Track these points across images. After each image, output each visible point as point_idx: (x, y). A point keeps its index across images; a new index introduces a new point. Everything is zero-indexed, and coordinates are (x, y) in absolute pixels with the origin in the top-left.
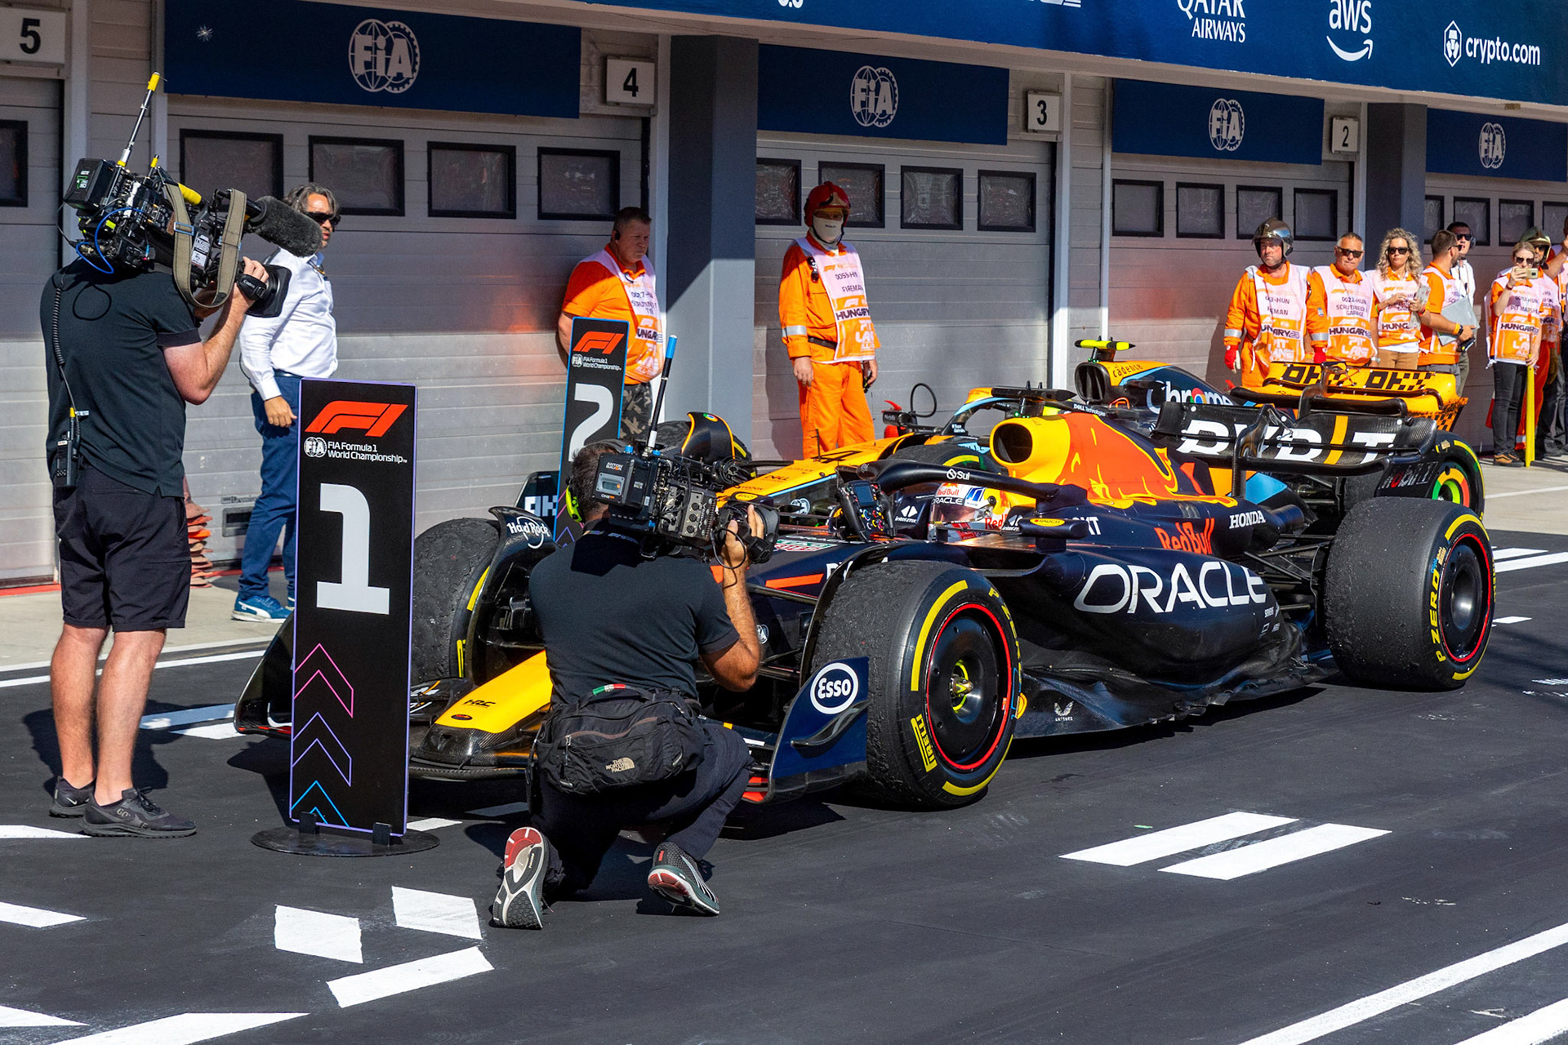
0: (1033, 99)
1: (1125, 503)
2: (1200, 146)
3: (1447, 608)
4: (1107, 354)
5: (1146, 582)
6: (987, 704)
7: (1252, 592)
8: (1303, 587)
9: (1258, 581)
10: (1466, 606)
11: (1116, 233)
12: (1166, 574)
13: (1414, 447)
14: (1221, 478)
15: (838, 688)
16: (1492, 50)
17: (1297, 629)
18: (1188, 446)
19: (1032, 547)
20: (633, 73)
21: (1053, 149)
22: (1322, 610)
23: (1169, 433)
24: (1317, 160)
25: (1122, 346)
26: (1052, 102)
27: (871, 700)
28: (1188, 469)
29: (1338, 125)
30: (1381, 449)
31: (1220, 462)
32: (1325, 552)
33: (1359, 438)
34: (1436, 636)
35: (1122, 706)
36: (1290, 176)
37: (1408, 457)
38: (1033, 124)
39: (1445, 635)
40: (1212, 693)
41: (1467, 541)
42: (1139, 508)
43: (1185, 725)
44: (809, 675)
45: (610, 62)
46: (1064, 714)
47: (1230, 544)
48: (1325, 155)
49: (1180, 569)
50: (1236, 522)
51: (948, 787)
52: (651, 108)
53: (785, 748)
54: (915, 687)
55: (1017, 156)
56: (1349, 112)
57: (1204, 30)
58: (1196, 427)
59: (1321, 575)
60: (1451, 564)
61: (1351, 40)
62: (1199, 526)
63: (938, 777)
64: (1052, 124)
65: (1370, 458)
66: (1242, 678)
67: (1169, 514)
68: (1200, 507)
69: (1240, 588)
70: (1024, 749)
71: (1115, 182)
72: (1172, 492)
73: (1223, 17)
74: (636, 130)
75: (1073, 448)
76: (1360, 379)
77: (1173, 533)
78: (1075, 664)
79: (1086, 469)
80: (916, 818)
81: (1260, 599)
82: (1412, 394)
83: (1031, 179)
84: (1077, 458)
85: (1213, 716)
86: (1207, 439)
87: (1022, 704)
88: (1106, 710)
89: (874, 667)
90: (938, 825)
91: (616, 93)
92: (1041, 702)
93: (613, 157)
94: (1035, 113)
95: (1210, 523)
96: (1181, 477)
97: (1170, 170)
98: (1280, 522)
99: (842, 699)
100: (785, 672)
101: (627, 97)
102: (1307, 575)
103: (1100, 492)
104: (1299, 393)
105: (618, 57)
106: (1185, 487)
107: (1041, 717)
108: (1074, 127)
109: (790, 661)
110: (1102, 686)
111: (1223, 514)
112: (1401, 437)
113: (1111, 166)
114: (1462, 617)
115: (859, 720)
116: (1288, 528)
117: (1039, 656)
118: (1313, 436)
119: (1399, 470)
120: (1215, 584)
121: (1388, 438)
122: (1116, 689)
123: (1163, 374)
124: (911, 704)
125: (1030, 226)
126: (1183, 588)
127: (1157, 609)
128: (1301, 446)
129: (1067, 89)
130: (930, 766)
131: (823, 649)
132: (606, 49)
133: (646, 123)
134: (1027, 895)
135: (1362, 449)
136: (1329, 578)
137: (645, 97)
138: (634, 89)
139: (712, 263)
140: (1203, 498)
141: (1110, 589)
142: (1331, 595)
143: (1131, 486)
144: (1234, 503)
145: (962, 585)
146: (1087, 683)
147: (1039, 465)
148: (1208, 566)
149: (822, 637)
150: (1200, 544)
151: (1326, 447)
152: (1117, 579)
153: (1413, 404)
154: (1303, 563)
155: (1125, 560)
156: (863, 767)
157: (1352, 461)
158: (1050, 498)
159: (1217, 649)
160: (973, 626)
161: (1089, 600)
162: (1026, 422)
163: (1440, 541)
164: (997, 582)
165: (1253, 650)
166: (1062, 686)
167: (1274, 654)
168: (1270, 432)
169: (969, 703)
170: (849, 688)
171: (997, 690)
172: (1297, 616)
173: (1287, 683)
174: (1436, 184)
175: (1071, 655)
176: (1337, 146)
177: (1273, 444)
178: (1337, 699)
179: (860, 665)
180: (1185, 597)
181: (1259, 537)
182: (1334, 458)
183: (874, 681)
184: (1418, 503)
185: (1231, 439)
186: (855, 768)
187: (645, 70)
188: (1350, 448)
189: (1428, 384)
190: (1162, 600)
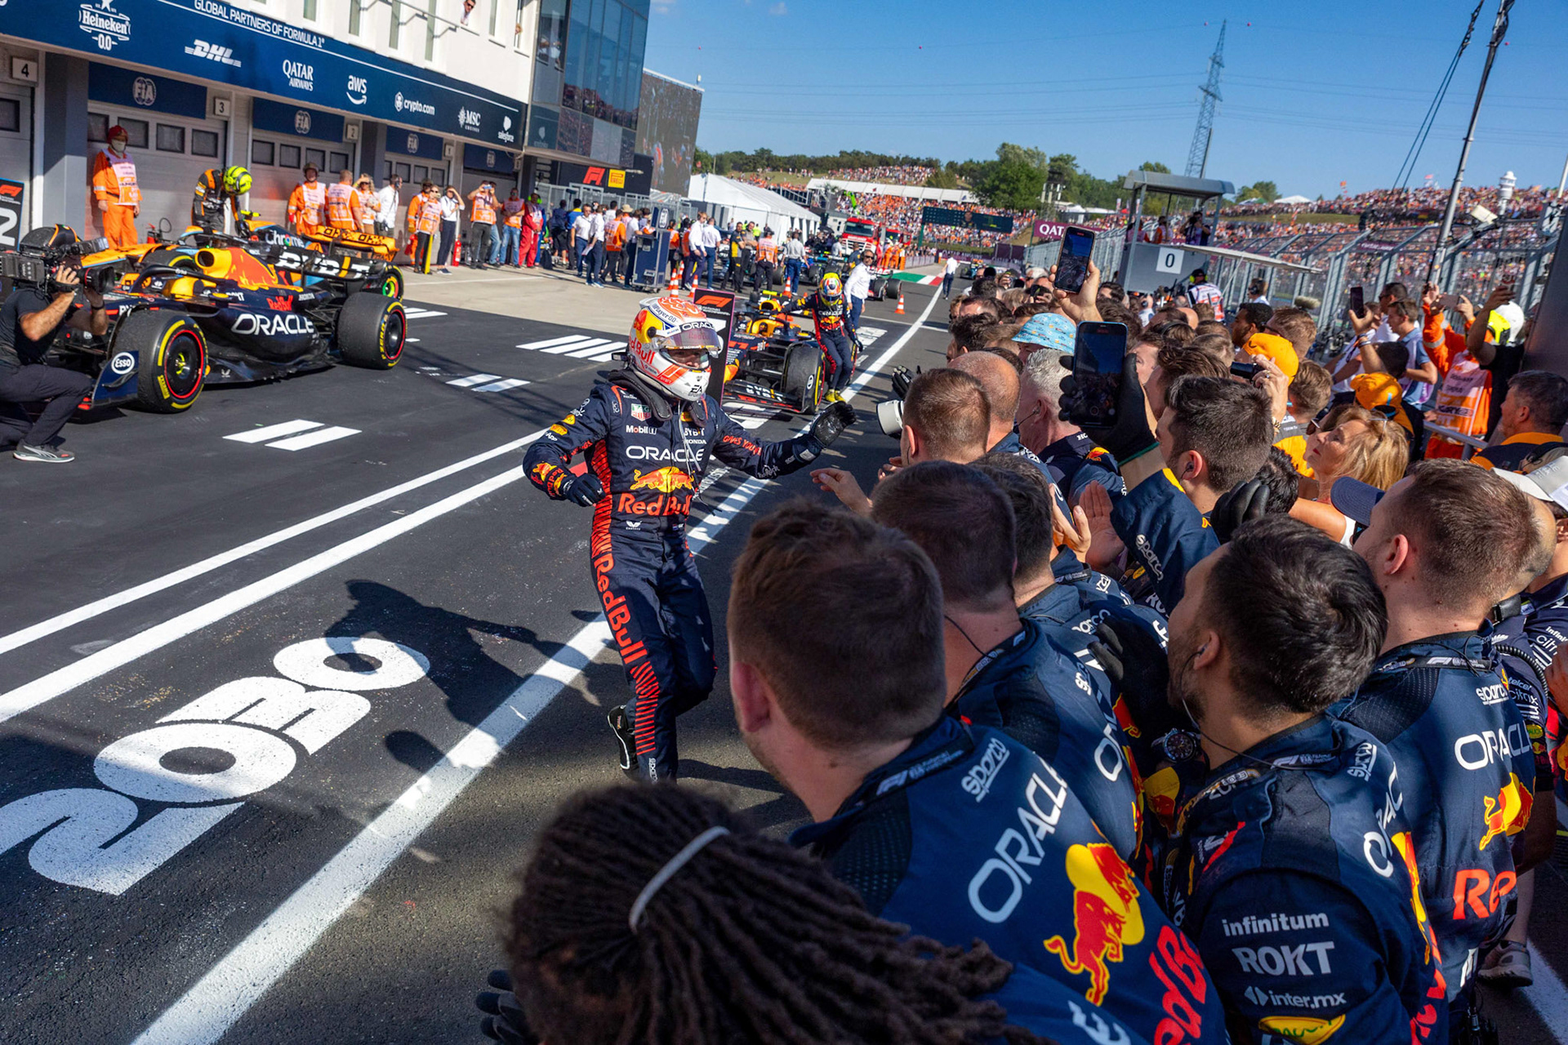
0: (218, 101)
1: (255, 288)
2: (290, 129)
3: (387, 337)
4: (249, 217)
5: (263, 322)
6: (193, 372)
7: (308, 328)
8: (329, 325)
9: (310, 323)
10: (395, 338)
11: (253, 162)
12: (272, 319)
13: (377, 273)
14: (296, 277)
15: (124, 363)
16: (415, 106)
17: (326, 342)
18: (282, 263)
19: (213, 304)
20: (26, 66)
21: (226, 124)
22: (336, 335)
23: (274, 256)
24: (339, 140)
25: (255, 215)
26: (226, 103)
27: (140, 368)
28: (282, 274)
29: (350, 127)
30: (363, 272)
31: (297, 271)
32: (339, 312)
33: (354, 267)
34: (382, 349)
35: (253, 372)
36: (329, 147)
37: (374, 277)
38: (217, 112)
39: (386, 348)
40: (290, 367)
41: (397, 313)
42: (261, 290)
43: (277, 380)
44: (111, 357)
45: (15, 60)
46: (226, 374)
47: (299, 308)
48: (344, 139)
49: (277, 318)
50: (302, 298)
51: (174, 405)
52: (36, 83)
53: (100, 386)
54: (160, 364)
55: (210, 124)
56: (355, 123)
57: (294, 83)
58: (286, 255)
59: (336, 321)
60: (389, 321)
61: (358, 96)
62: (286, 299)
63: (170, 401)
64: (226, 113)
65: (358, 276)
66: (303, 361)
67: (273, 293)
68: (287, 291)
69: (303, 326)
70: (209, 387)
71: (254, 141)
72: (275, 283)
73: (303, 79)
74: (28, 93)
75: (233, 263)
76: (356, 236)
77: (274, 301)
78: (231, 353)
79: (238, 272)
80: (160, 417)
81: (311, 331)
82: (376, 245)
83: (216, 135)
84: (234, 267)
85: (289, 376)
86: (291, 261)
87: (208, 370)
88: (245, 373)
89: (141, 354)
90: (170, 421)
91: (17, 74)
92: (216, 369)
93: (17, 104)
94: (218, 107)
95: (291, 298)
96: (279, 277)
97: (278, 138)
98: (320, 298)
99: (127, 368)
100: (101, 352)
101: (23, 77)
102: (331, 320)
103: (244, 282)
104: (330, 240)
105: (18, 57)
106: (281, 281)
107: (216, 375)
108: (236, 116)
109: (103, 347)
110: (242, 363)
111: (296, 294)
112: (372, 268)
113: (252, 133)
114: (393, 341)
115: (133, 377)
116: (323, 300)
117: (215, 349)
118: (335, 264)
119: (370, 281)
120: (292, 324)
121: (366, 268)
122: (248, 364)
123: (273, 228)
124: (160, 371)
125: (215, 155)
126: (278, 325)
127: (267, 333)
128: (330, 268)
129: (233, 99)
130: (167, 396)
131: (118, 345)
132: (13, 54)
133: (33, 90)
134: (209, 455)
135: (355, 272)
136: (340, 323)
137: (32, 77)
138: (27, 74)
139: (66, 158)
140: (289, 287)
141: (247, 324)
142: (341, 329)
143: (258, 280)
144: (301, 290)
145: (182, 322)
146: (236, 361)
147: (217, 269)
148: (290, 317)
149: (118, 339)
150: (287, 306)
151: (341, 269)
152: (251, 320)
153: (377, 249)
154: (330, 315)
155: (254, 312)
156: (136, 396)
157: (350, 276)
158: (224, 285)
159: (292, 350)
160: (186, 339)
161: (238, 328)
162: (213, 251)
163: (386, 312)
164: (197, 320)
165: (307, 350)
166: (226, 363)
167: (316, 352)
168: (317, 261)
169: (184, 371)
170: (130, 363)
171: (196, 364)
172: (326, 337)
173: (321, 364)
174: (389, 156)
175: (230, 349)
176: (349, 136)
177: (319, 266)
178: (341, 371)
179: (135, 354)
180: (279, 329)
181: (311, 304)
182: (343, 274)
183: (141, 360)
184: (377, 296)
185: (301, 262)
186: (132, 396)
187: (32, 66)
188: (350, 271)
189: (384, 242)
190: (270, 330)
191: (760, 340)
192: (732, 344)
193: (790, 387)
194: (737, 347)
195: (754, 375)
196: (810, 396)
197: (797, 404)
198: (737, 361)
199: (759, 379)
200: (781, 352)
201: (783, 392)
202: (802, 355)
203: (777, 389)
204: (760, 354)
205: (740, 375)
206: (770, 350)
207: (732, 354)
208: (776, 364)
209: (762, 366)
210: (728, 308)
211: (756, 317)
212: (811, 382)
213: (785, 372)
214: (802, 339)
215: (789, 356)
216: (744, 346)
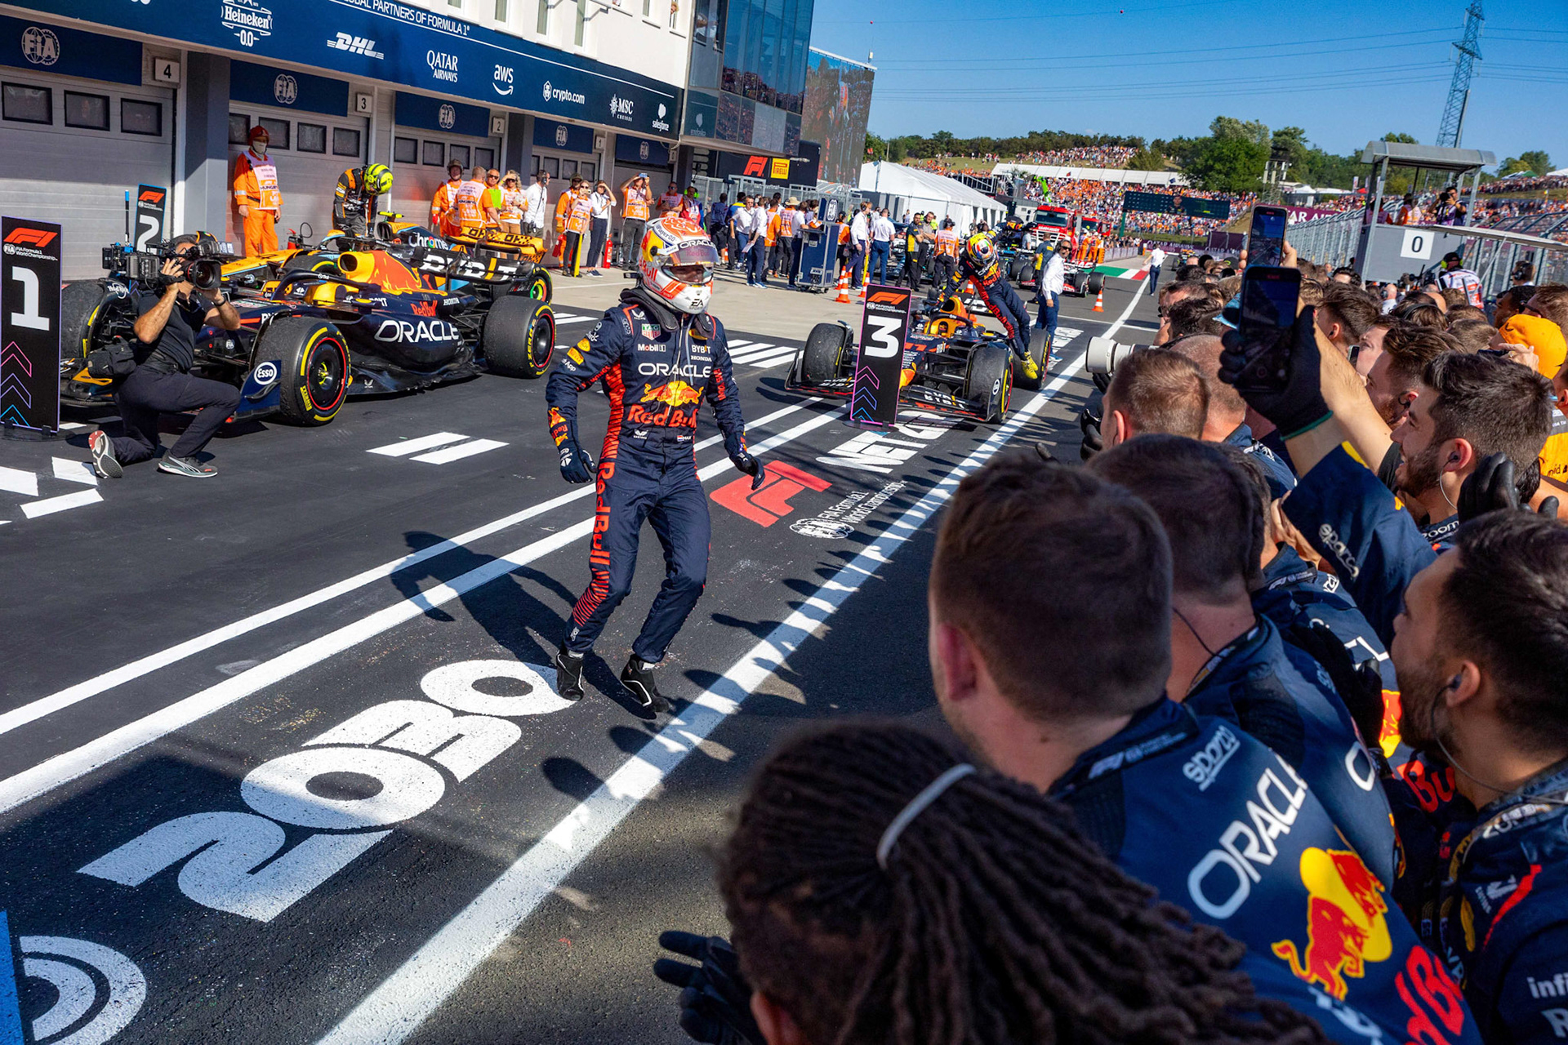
3: (535, 343)
4: (391, 218)
5: (407, 328)
7: (453, 335)
9: (455, 330)
10: (543, 344)
12: (415, 325)
15: (266, 373)
16: (564, 95)
21: (368, 121)
24: (484, 134)
30: (510, 274)
32: (485, 318)
33: (501, 268)
34: (530, 357)
36: (474, 142)
38: (360, 108)
39: (533, 357)
41: (546, 317)
48: (490, 134)
49: (422, 324)
50: (446, 302)
51: (317, 417)
56: (500, 116)
57: (439, 75)
58: (430, 257)
59: (482, 328)
60: (538, 327)
61: (504, 86)
62: (430, 304)
63: (312, 413)
69: (448, 332)
71: (396, 138)
73: (447, 69)
77: (419, 306)
81: (456, 337)
83: (358, 133)
84: (377, 271)
86: (435, 263)
94: (360, 103)
95: (435, 303)
99: (269, 378)
100: (242, 362)
103: (387, 287)
108: (378, 112)
109: (245, 357)
110: (386, 373)
111: (441, 299)
114: (541, 347)
120: (437, 331)
121: (513, 270)
122: (392, 373)
125: (357, 155)
126: (422, 332)
127: (411, 341)
128: (476, 270)
130: (309, 408)
135: (502, 273)
136: (486, 328)
139: (207, 160)
141: (391, 331)
142: (487, 335)
145: (325, 329)
146: (379, 371)
147: (360, 273)
148: (434, 323)
150: (431, 311)
151: (487, 271)
152: (394, 327)
153: (525, 250)
156: (278, 408)
161: (381, 335)
163: (535, 316)
166: (368, 373)
168: (462, 263)
169: (326, 381)
170: (273, 373)
174: (537, 151)
176: (495, 130)
177: (464, 268)
179: (278, 364)
180: (423, 336)
185: (446, 265)
188: (497, 272)
190: (413, 336)
191: (939, 341)
192: (908, 345)
193: (973, 392)
194: (913, 349)
195: (933, 380)
196: (996, 402)
197: (982, 412)
198: (914, 365)
199: (937, 384)
200: (964, 354)
201: (965, 398)
202: (986, 358)
203: (958, 395)
204: (940, 357)
205: (917, 380)
206: (951, 352)
207: (908, 357)
208: (957, 367)
209: (942, 370)
210: (903, 305)
211: (934, 316)
212: (997, 387)
213: (968, 376)
214: (987, 339)
215: (972, 359)
216: (921, 348)
